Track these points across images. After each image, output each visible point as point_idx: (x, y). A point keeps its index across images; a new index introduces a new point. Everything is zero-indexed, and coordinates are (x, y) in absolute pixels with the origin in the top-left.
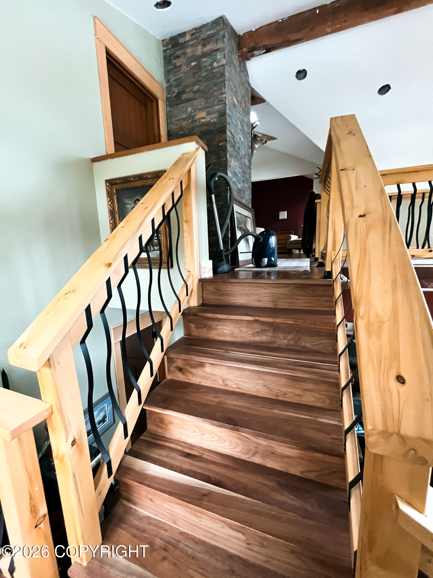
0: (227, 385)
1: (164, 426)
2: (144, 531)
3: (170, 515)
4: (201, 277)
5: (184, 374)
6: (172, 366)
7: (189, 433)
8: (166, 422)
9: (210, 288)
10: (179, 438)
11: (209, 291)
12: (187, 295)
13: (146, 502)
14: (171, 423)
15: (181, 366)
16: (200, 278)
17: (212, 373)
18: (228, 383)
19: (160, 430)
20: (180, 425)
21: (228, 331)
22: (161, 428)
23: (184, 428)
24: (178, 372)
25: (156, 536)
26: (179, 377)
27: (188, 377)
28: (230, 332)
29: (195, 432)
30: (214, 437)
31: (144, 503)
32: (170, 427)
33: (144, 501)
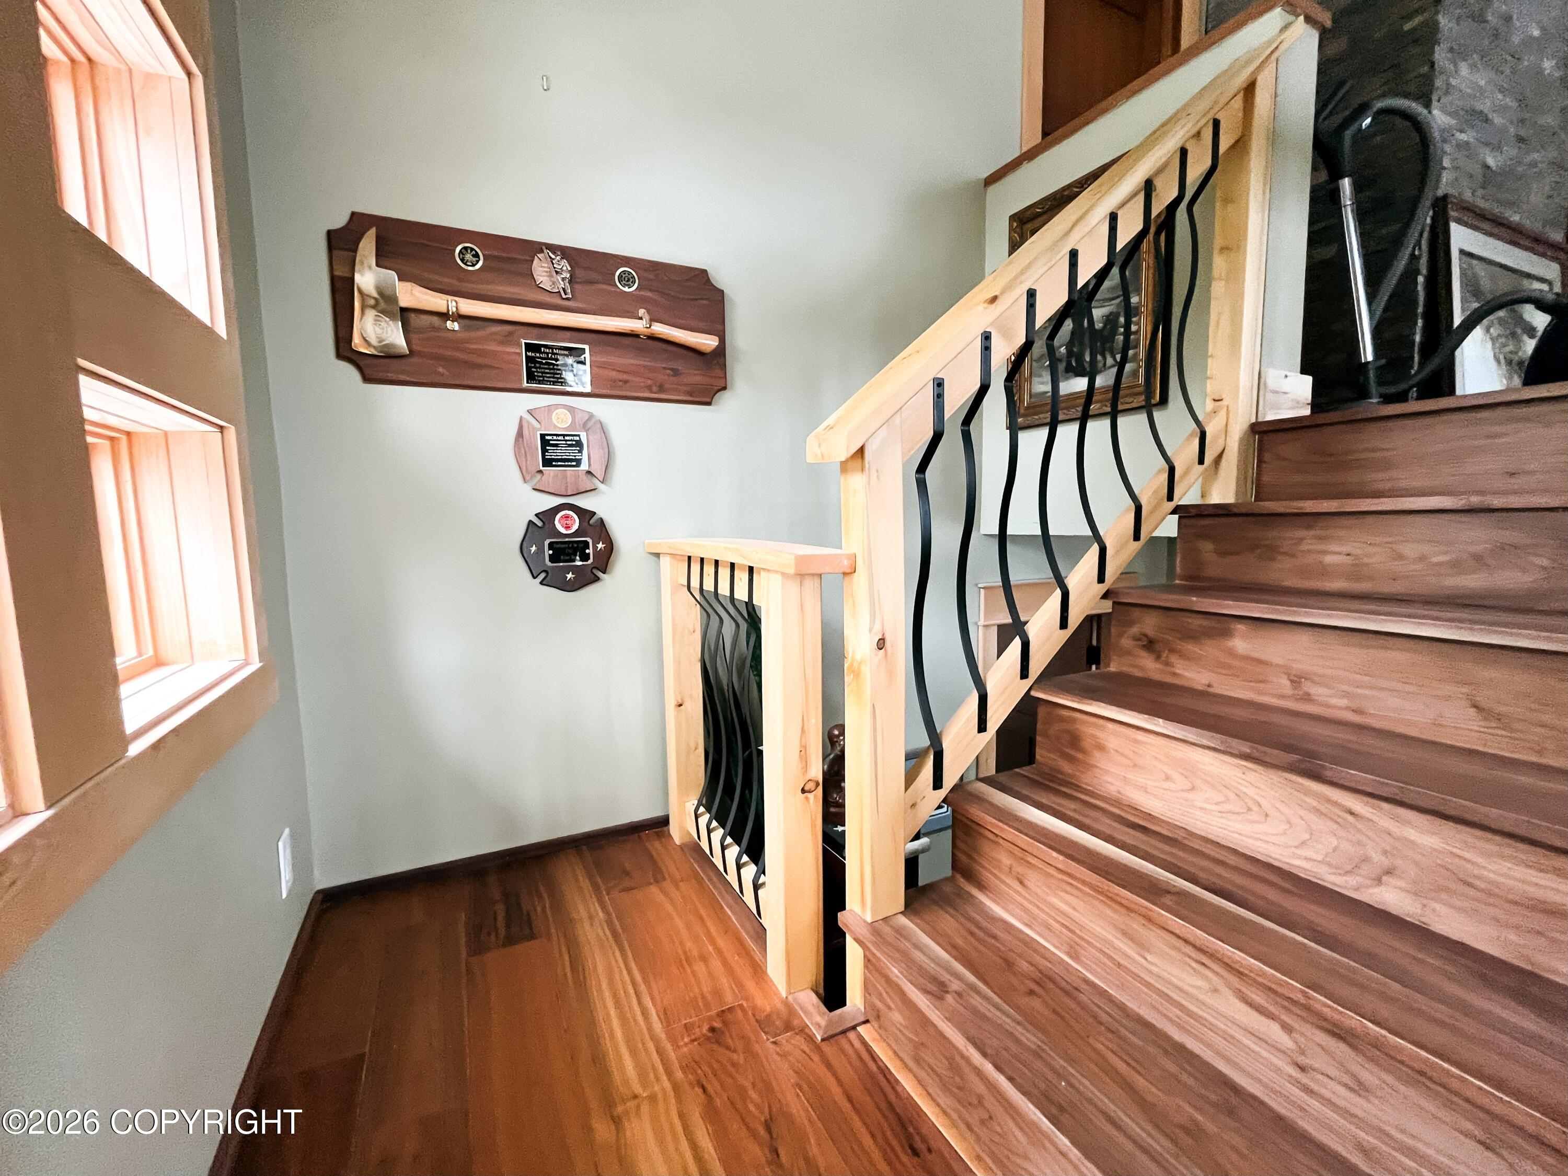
0: (1307, 698)
1: (1080, 756)
2: (995, 937)
3: (1064, 931)
4: (1260, 420)
5: (1158, 657)
6: (1125, 632)
7: (1149, 782)
8: (1087, 743)
9: (1291, 448)
10: (1119, 792)
11: (1284, 459)
12: (1201, 461)
13: (1009, 887)
14: (1101, 748)
15: (1150, 633)
16: (1253, 420)
17: (1256, 655)
18: (1316, 691)
19: (1067, 767)
20: (1126, 757)
21: (1343, 559)
22: (1072, 759)
23: (1135, 765)
24: (1143, 653)
25: (1020, 956)
26: (1142, 668)
27: (1169, 669)
28: (1350, 562)
29: (1168, 778)
30: (1228, 800)
31: (1003, 886)
32: (1098, 758)
33: (1003, 882)
